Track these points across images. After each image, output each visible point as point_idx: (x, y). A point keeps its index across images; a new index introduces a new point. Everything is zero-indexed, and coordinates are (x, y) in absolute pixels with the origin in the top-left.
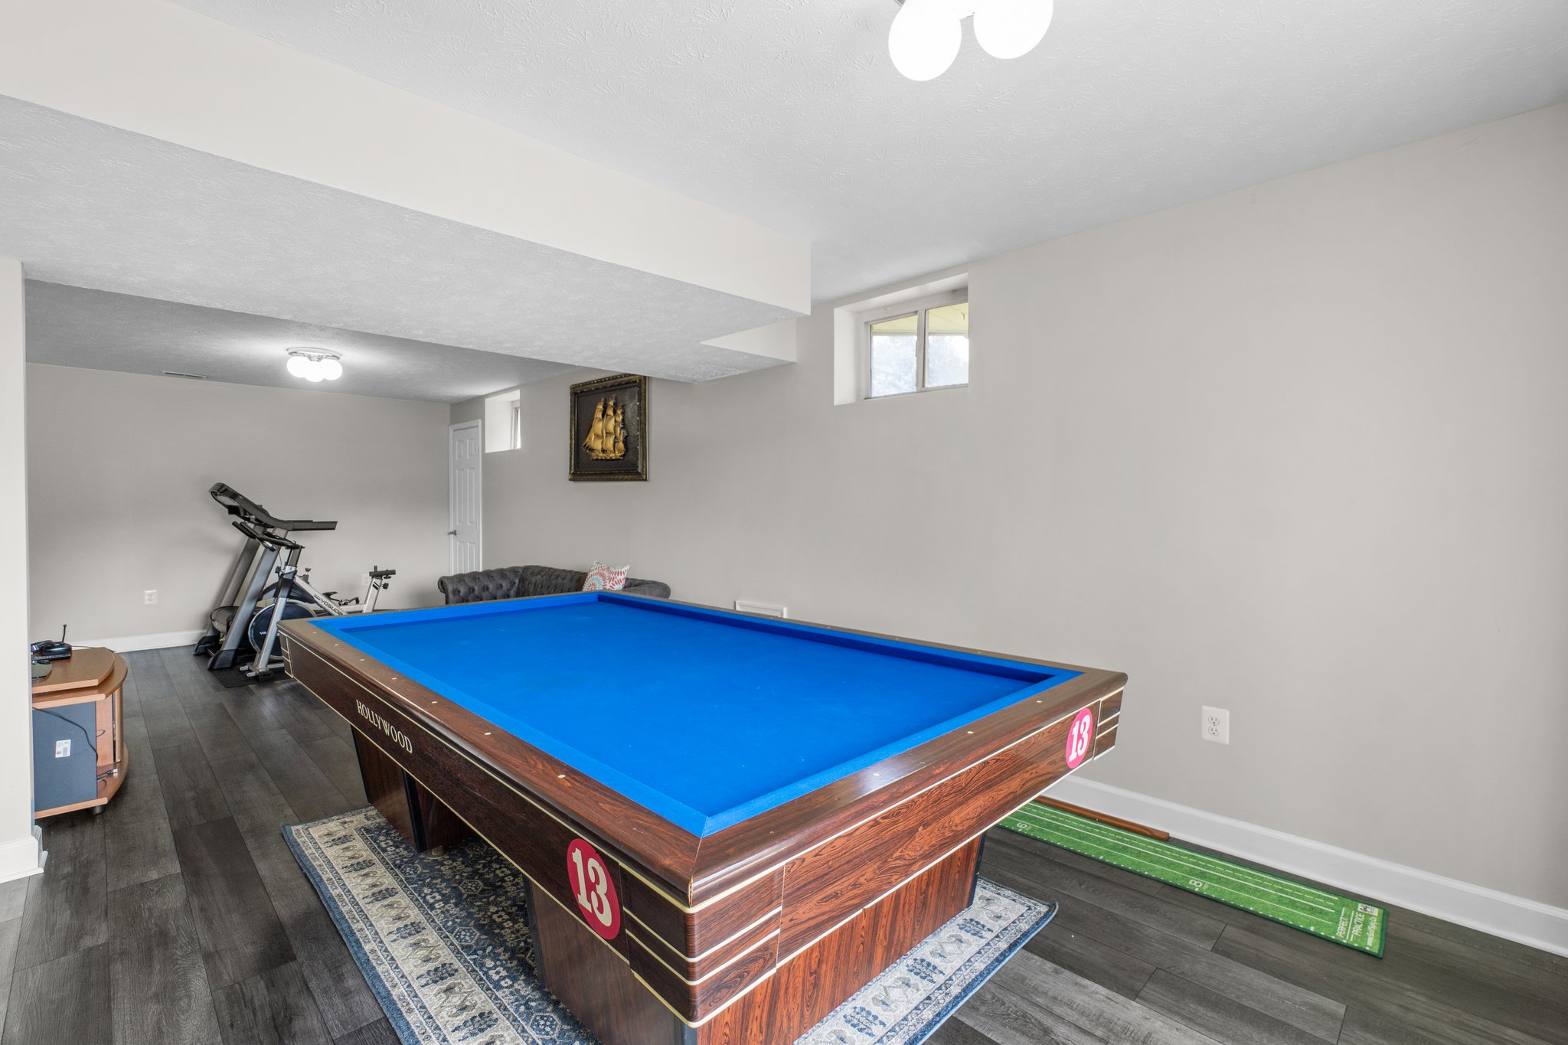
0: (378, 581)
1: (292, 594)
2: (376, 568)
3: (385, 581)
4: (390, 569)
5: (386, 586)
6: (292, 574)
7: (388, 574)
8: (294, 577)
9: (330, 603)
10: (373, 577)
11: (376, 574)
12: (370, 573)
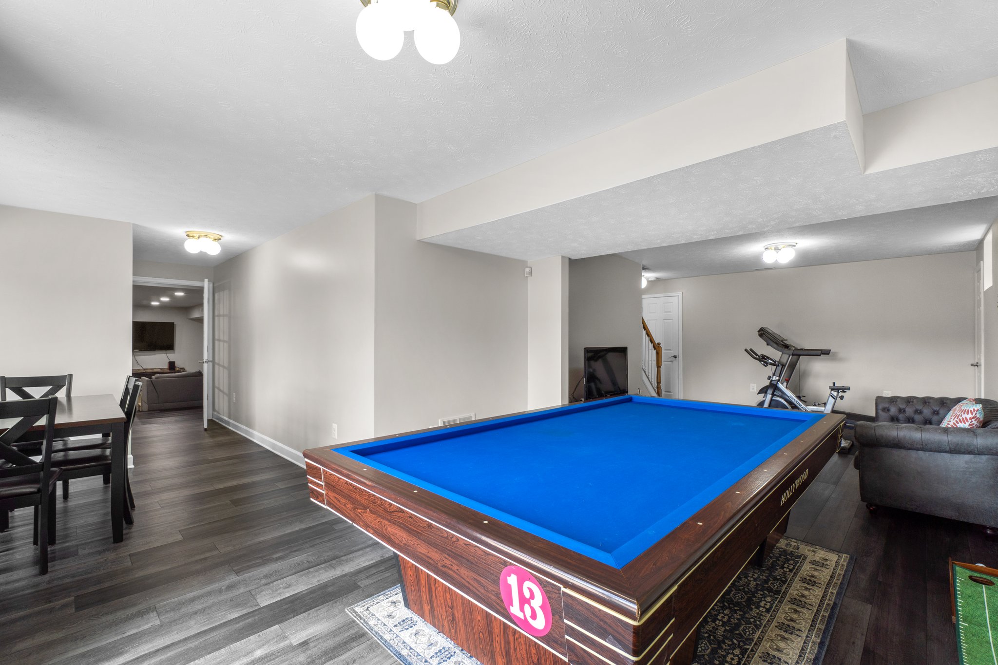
0: (835, 393)
1: (775, 393)
2: (834, 384)
3: (841, 394)
4: (846, 385)
5: (842, 398)
6: (776, 381)
7: (845, 389)
8: (777, 383)
9: (800, 402)
10: (832, 390)
11: (834, 388)
12: (830, 386)
